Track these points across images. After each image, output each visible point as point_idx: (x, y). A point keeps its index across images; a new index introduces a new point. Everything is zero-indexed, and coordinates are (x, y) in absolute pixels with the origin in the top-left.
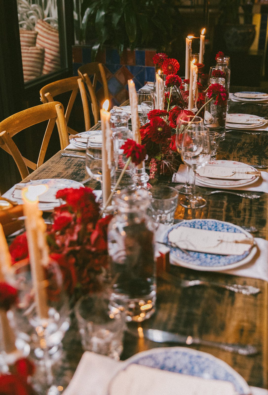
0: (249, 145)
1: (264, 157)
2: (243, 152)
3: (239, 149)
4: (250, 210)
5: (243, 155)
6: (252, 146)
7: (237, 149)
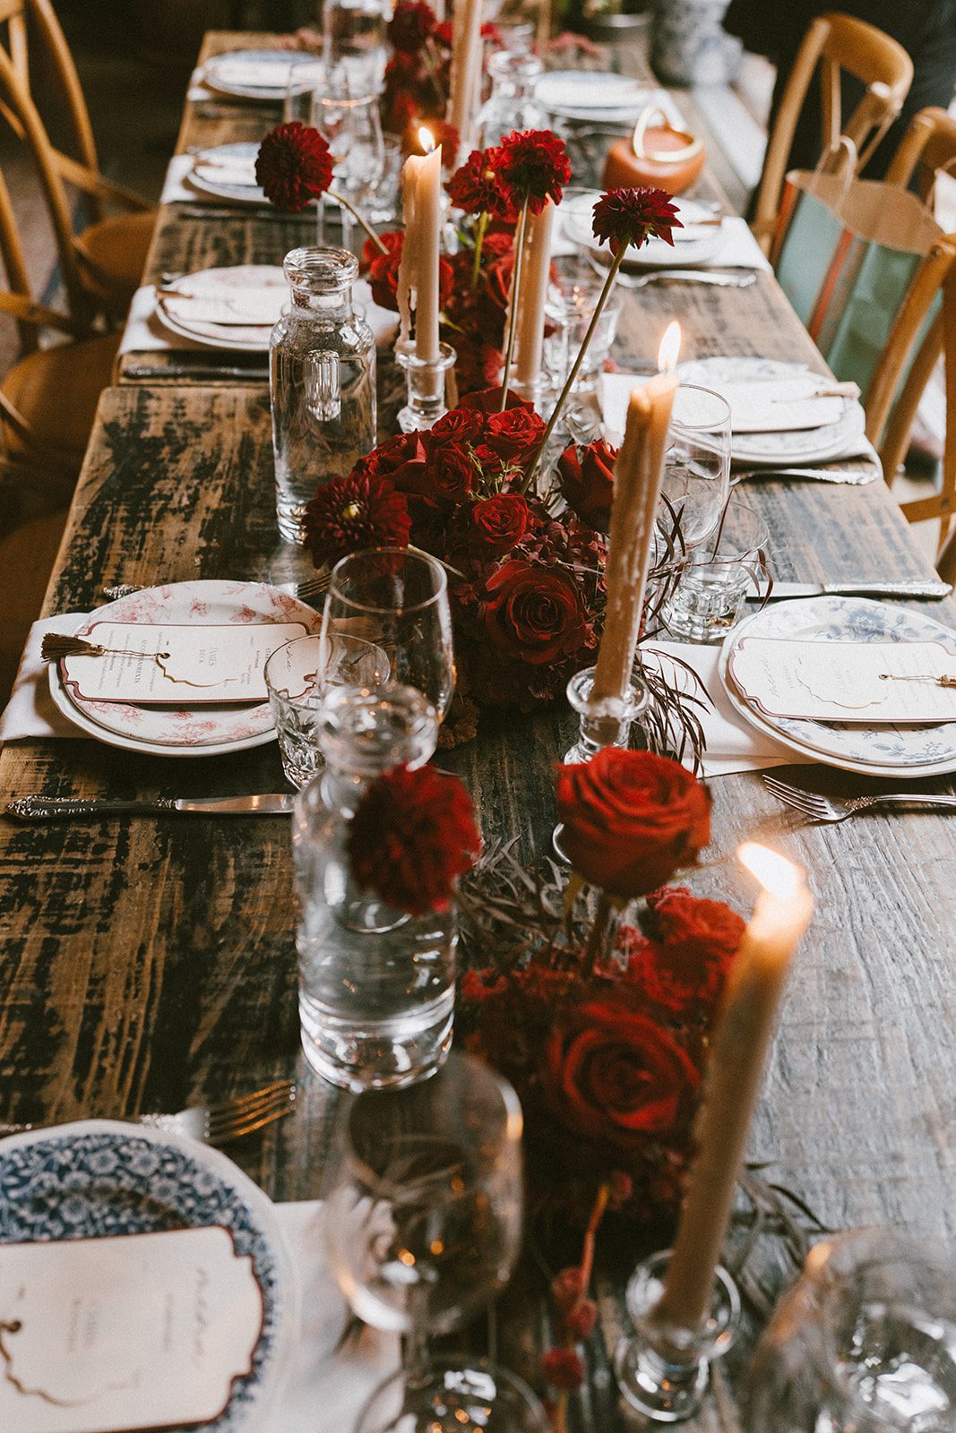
0: (171, 498)
1: (123, 430)
2: (198, 448)
3: (214, 466)
4: (190, 252)
5: (197, 432)
6: (160, 496)
7: (220, 467)
